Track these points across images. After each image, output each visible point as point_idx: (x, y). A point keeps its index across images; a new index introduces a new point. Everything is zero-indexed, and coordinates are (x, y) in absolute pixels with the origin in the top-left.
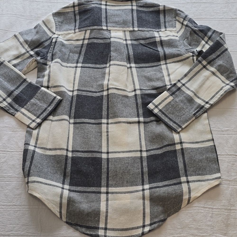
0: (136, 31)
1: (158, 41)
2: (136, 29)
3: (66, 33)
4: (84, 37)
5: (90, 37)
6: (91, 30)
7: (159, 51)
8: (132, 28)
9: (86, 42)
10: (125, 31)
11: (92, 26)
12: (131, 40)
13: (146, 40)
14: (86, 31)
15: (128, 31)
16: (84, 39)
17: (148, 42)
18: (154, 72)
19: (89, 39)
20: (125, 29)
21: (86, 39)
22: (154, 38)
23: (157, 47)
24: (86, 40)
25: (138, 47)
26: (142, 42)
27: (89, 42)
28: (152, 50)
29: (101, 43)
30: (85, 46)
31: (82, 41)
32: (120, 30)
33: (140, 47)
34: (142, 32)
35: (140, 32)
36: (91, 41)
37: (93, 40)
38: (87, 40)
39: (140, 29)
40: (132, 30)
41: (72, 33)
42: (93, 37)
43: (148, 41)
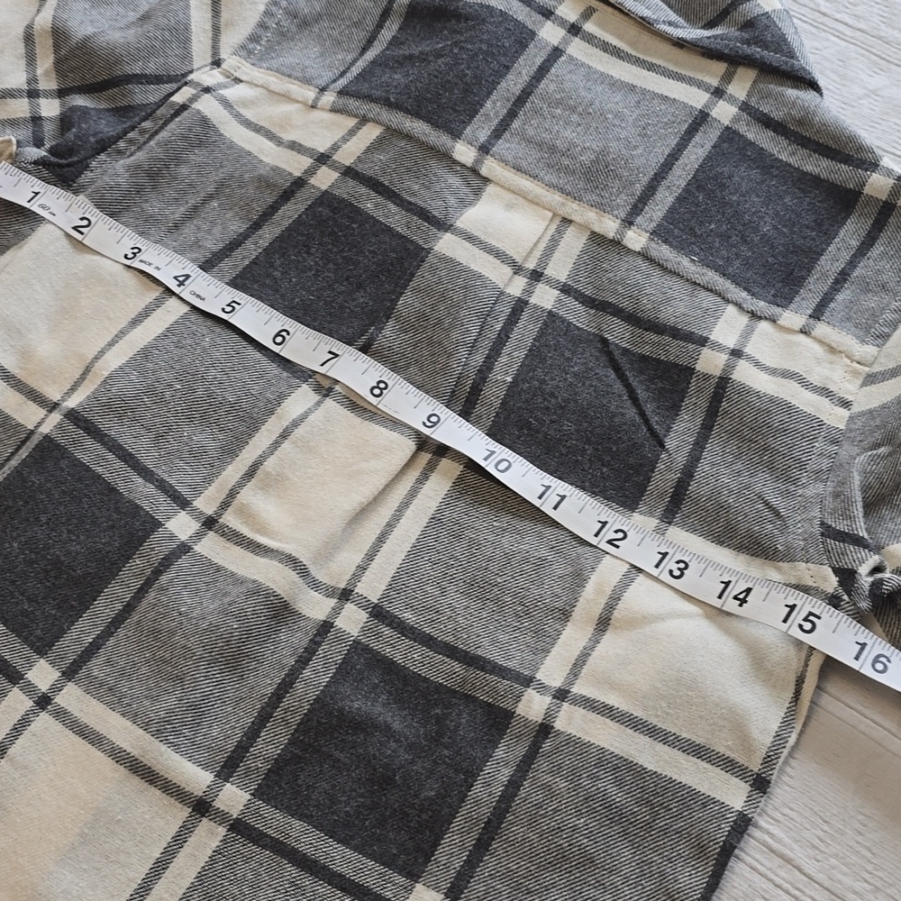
0: (629, 251)
1: (707, 377)
2: (636, 239)
3: (273, 87)
4: (335, 147)
5: (360, 168)
6: (388, 128)
7: (662, 446)
8: (619, 221)
9: (325, 179)
10: (567, 221)
11: (407, 112)
12: (565, 289)
13: (646, 330)
14: (364, 120)
15: (583, 227)
16: (323, 159)
17: (646, 350)
18: (544, 553)
19: (349, 172)
20: (574, 209)
21: (335, 162)
22: (691, 347)
23: (674, 409)
24: (329, 167)
25: (574, 353)
26: (618, 333)
27: (337, 192)
28: (631, 413)
29: (389, 229)
30: (305, 197)
31: (307, 162)
32: (545, 208)
33: (588, 358)
34: (658, 272)
35: (644, 265)
36: (351, 190)
37: (363, 190)
38: (336, 175)
39: (664, 252)
40: (611, 235)
41: (298, 102)
42: (370, 173)
43: (650, 345)
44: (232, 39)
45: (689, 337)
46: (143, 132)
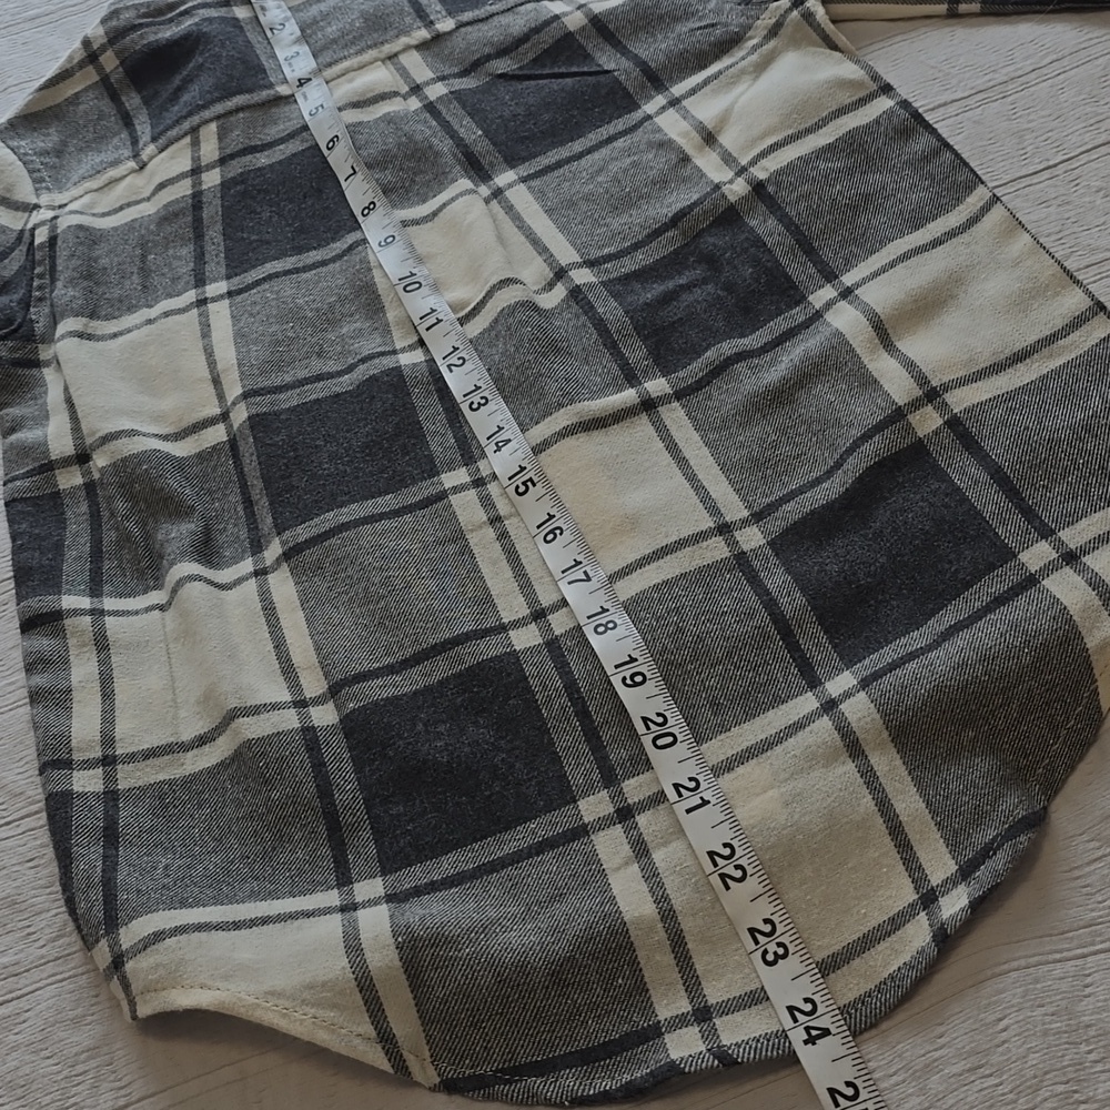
0: (450, 33)
1: (583, 28)
2: (446, 25)
3: (95, 187)
4: (196, 159)
5: (228, 151)
6: (218, 117)
7: (607, 72)
8: (423, 29)
9: (212, 179)
10: (392, 57)
11: (220, 99)
12: (442, 78)
13: (517, 48)
14: (194, 130)
15: (407, 48)
16: (196, 171)
17: (531, 56)
18: (628, 161)
19: (222, 161)
20: (388, 49)
21: (207, 166)
22: (555, 24)
23: (587, 57)
24: (208, 170)
25: (494, 95)
26: (503, 66)
27: (231, 175)
28: (569, 81)
29: (294, 155)
30: (211, 195)
31: (188, 182)
32: (372, 63)
33: (505, 92)
34: (480, 25)
35: (469, 29)
36: (236, 168)
37: (249, 157)
38: (218, 170)
39: (467, 16)
40: (429, 36)
41: (126, 176)
42: (240, 146)
43: (529, 52)
44: (25, 191)
45: (547, 23)
46: (41, 276)
